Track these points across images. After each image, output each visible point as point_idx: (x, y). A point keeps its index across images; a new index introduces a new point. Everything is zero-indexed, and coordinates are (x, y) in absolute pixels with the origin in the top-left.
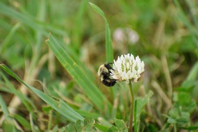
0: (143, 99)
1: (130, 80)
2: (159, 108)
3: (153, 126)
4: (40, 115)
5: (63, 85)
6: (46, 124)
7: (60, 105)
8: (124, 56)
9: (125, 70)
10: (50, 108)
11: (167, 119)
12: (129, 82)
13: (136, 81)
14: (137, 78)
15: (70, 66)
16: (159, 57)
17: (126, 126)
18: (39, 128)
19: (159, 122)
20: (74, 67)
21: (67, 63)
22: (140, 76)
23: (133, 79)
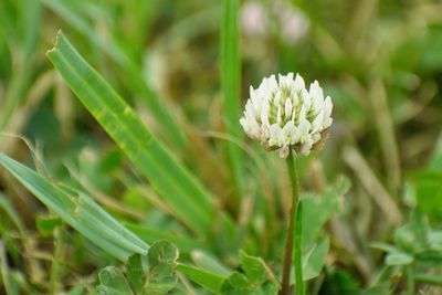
0: (318, 200)
1: (290, 146)
2: (362, 226)
3: (345, 275)
4: (30, 242)
5: (89, 156)
6: (45, 265)
7: (78, 209)
8: (277, 79)
9: (279, 119)
10: (59, 222)
11: (385, 254)
12: (287, 153)
13: (306, 151)
14: (311, 142)
15: (115, 115)
16: (364, 82)
17: (271, 275)
18: (28, 277)
19: (364, 264)
20: (125, 119)
21: (106, 108)
22: (318, 137)
23: (299, 145)
